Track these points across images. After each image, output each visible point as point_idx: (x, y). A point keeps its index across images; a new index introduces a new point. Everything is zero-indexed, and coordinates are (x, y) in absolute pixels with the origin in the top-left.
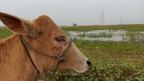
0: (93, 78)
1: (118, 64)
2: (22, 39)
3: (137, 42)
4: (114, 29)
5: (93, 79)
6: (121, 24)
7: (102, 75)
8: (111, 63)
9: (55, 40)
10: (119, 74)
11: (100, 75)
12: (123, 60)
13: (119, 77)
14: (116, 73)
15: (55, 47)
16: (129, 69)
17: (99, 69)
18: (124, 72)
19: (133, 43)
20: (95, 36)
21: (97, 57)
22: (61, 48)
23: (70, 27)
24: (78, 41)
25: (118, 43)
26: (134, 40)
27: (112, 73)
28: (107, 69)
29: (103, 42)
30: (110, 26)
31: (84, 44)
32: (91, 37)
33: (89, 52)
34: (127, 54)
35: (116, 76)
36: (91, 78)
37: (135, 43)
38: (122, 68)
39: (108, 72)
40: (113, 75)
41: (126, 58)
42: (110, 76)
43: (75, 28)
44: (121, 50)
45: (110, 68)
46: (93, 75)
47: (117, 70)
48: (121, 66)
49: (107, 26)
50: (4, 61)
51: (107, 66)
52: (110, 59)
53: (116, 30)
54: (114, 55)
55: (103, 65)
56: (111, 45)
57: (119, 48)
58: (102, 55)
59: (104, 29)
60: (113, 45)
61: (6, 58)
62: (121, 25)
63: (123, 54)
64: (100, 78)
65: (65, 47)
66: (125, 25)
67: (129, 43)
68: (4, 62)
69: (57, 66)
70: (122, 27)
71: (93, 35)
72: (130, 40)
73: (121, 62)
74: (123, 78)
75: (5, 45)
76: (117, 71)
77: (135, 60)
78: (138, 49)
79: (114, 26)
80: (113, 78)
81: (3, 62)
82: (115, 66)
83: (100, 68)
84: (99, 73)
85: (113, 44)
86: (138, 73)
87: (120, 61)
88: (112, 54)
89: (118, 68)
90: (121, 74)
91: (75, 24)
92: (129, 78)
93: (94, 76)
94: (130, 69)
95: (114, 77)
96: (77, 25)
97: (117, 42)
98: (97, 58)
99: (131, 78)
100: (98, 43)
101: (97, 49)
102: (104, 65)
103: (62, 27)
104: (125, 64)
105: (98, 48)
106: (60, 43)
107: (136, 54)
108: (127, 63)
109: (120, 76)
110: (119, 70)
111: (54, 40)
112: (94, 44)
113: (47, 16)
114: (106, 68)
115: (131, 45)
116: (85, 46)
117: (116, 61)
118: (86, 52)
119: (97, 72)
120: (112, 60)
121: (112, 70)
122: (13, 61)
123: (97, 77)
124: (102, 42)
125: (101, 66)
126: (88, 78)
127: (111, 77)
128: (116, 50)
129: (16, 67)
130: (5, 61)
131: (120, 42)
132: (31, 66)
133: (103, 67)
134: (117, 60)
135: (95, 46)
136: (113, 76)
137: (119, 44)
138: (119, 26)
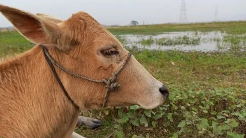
0: (164, 113)
1: (207, 90)
2: (47, 54)
3: (244, 52)
4: (204, 29)
5: (164, 115)
6: (216, 20)
7: (179, 109)
8: (195, 89)
9: (100, 53)
10: (208, 107)
11: (176, 108)
12: (216, 84)
13: (207, 112)
14: (203, 105)
15: (101, 66)
16: (224, 99)
17: (175, 99)
18: (216, 103)
19: (235, 54)
20: (170, 43)
21: (172, 79)
22: (112, 68)
23: (125, 27)
24: (140, 51)
25: (208, 55)
26: (237, 48)
27: (195, 104)
28: (188, 99)
29: (183, 52)
30: (196, 24)
31: (149, 57)
32: (163, 44)
33: (158, 71)
34: (223, 73)
35: (203, 110)
36: (160, 113)
37: (239, 55)
38: (213, 97)
39: (189, 103)
40: (196, 108)
41: (220, 80)
42: (192, 110)
43: (134, 29)
44: (213, 66)
45: (193, 97)
46: (164, 108)
47: (204, 100)
48: (211, 94)
49: (191, 25)
50: (20, 89)
51: (188, 94)
52: (194, 82)
53: (206, 31)
54: (200, 75)
55: (181, 93)
56: (197, 58)
57: (210, 64)
58: (180, 75)
59: (185, 30)
60: (201, 59)
61: (24, 85)
62: (215, 23)
63: (217, 74)
64: (175, 113)
65: (120, 65)
66: (223, 23)
67: (229, 55)
68: (21, 91)
69: (107, 98)
70: (218, 25)
71: (166, 41)
72: (230, 50)
73: (213, 87)
74: (213, 113)
75: (21, 64)
76: (203, 102)
77: (236, 83)
78: (242, 65)
79: (203, 24)
80: (196, 113)
81: (19, 92)
82: (202, 95)
83: (175, 97)
84: (173, 105)
85: (201, 56)
86: (238, 106)
87: (210, 86)
88: (197, 74)
89: (206, 97)
90: (210, 107)
91: (134, 22)
92: (224, 113)
93: (166, 109)
94: (226, 99)
95: (199, 111)
96: (138, 23)
97: (208, 52)
98: (172, 81)
99: (227, 113)
100: (175, 55)
101: (173, 66)
102: (183, 92)
103: (112, 26)
104: (218, 92)
105: (173, 63)
106: (110, 59)
107: (238, 74)
108: (221, 89)
109: (209, 110)
110: (208, 101)
111: (98, 54)
112: (167, 56)
113: (86, 14)
114: (186, 97)
115: (232, 58)
116: (152, 60)
117: (204, 85)
118: (153, 71)
119: (171, 103)
120: (197, 83)
121: (196, 100)
122: (35, 90)
123: (170, 112)
124: (181, 53)
125: (179, 94)
126: (156, 114)
127: (193, 112)
128: (206, 67)
129: (39, 100)
130: (23, 91)
131: (212, 53)
132: (63, 98)
133: (182, 96)
134: (206, 83)
135: (169, 60)
136: (196, 110)
137: (210, 56)
138: (212, 23)
